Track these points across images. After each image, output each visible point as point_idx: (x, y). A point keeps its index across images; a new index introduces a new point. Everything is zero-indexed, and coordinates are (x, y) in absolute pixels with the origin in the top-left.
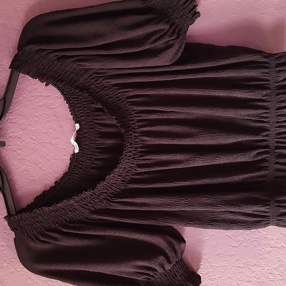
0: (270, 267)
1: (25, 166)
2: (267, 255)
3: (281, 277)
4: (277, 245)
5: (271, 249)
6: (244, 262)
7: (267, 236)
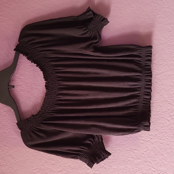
0: (142, 150)
1: (23, 99)
2: (141, 144)
3: (148, 156)
4: (146, 140)
5: (143, 142)
6: (130, 148)
7: (141, 135)
